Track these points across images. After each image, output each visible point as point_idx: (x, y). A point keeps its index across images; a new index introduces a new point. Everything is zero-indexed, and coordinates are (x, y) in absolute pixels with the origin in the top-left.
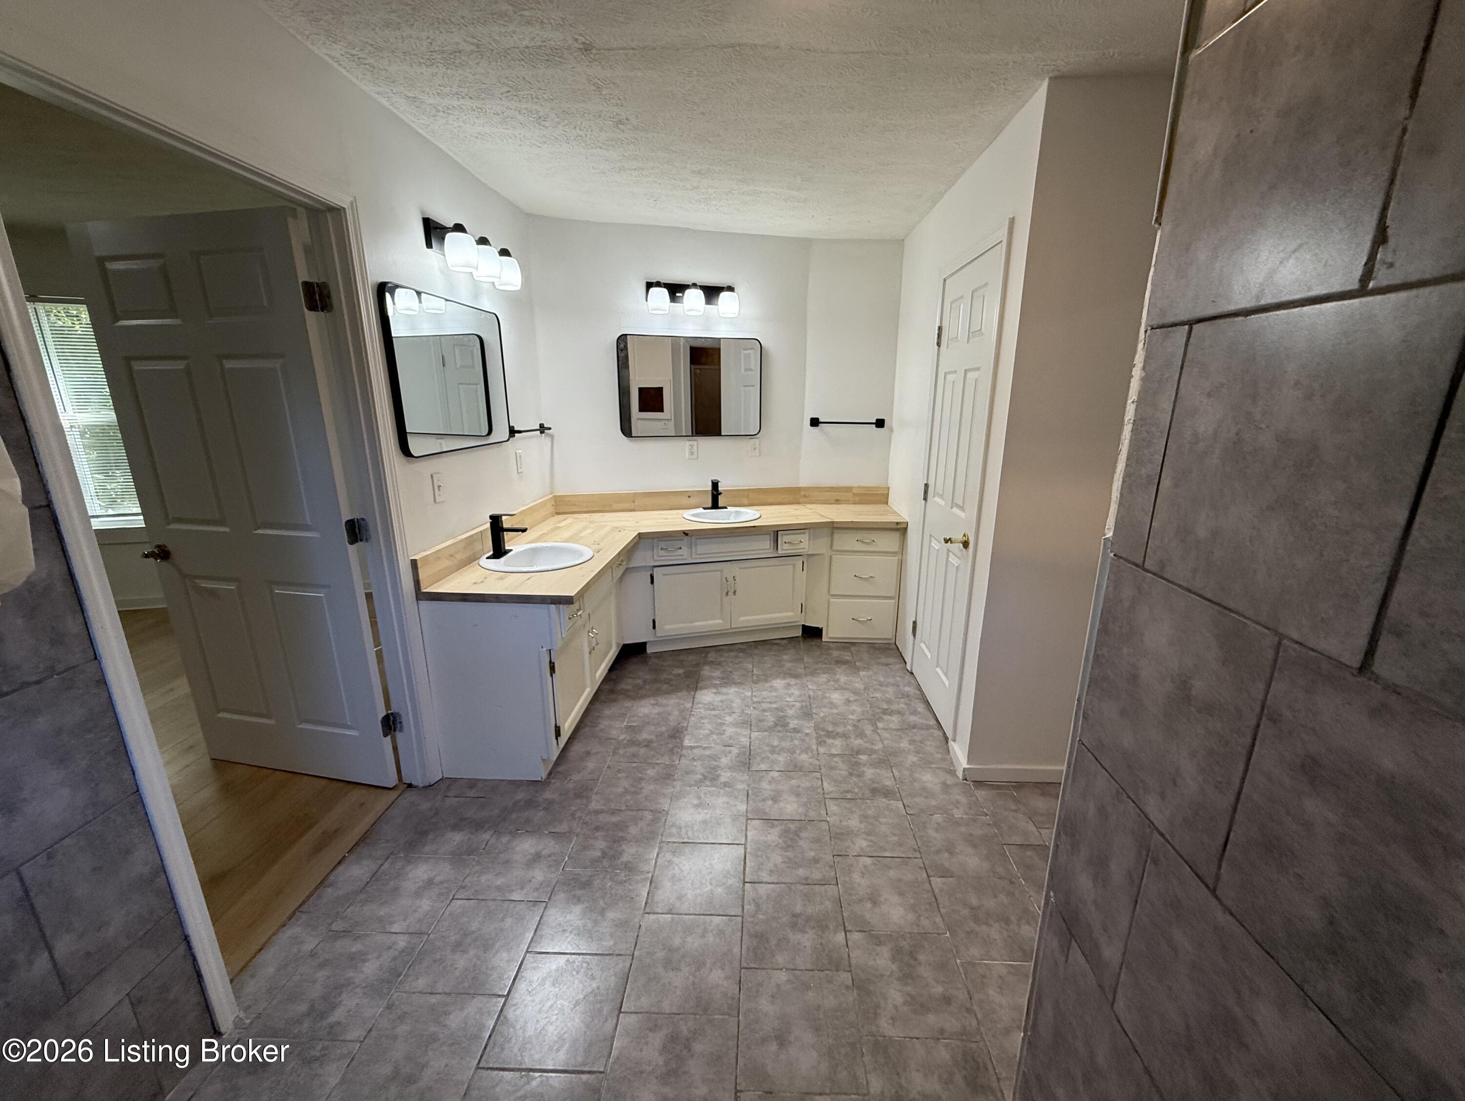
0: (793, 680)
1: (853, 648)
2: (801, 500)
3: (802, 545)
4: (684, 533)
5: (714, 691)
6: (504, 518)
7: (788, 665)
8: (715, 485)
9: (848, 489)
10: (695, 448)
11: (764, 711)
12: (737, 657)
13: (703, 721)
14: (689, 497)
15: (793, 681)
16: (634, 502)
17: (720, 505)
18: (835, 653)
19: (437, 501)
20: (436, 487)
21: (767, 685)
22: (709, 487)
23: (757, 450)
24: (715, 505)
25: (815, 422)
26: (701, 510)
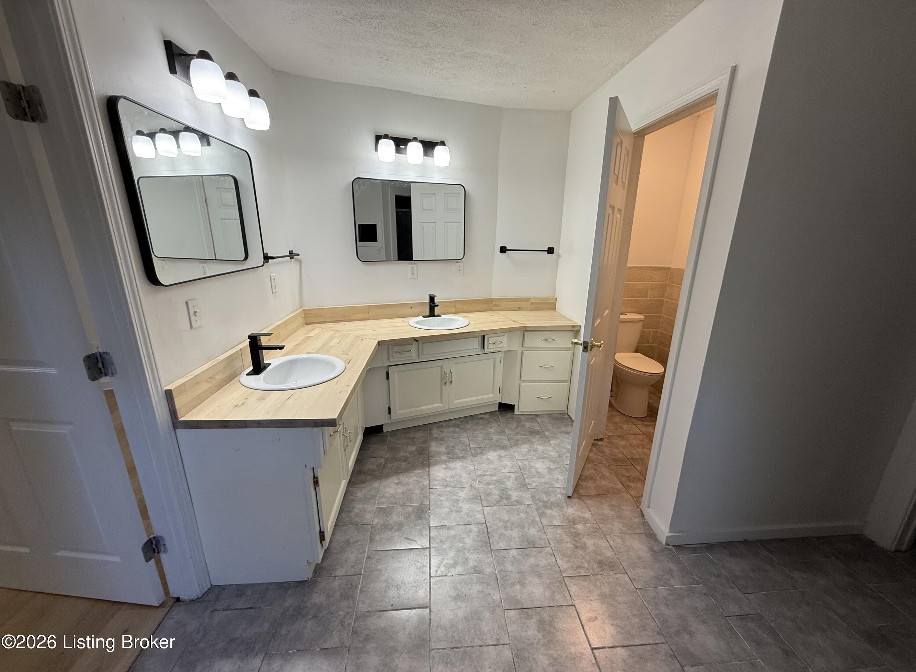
0: (503, 451)
1: (538, 419)
2: (494, 308)
3: (501, 345)
4: (415, 339)
5: (444, 466)
6: (262, 337)
7: (495, 438)
8: (432, 299)
9: (527, 300)
10: (415, 270)
11: (488, 484)
12: (454, 432)
13: (441, 498)
14: (411, 308)
15: (503, 453)
16: (368, 313)
17: (436, 313)
18: (527, 425)
19: (194, 326)
20: (192, 313)
21: (484, 457)
22: (427, 300)
23: (462, 271)
24: (432, 314)
25: (503, 250)
26: (421, 318)
